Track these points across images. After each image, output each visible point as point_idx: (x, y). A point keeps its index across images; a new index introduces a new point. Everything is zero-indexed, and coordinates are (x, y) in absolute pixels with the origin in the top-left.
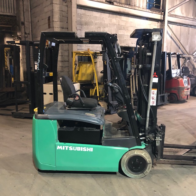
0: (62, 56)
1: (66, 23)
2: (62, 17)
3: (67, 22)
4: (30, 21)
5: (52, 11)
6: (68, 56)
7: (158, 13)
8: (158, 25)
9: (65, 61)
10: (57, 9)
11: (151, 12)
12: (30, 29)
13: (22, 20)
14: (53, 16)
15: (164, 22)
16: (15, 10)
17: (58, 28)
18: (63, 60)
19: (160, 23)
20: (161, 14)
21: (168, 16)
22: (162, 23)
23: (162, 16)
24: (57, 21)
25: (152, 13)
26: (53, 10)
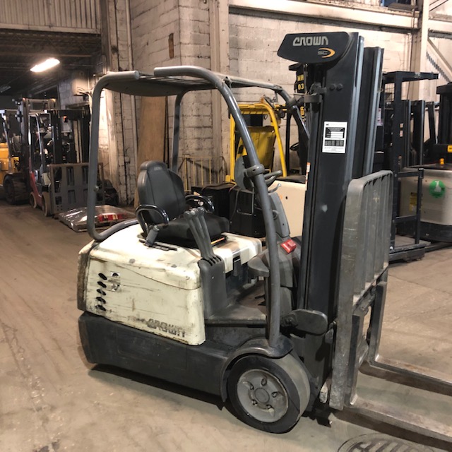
0: (199, 116)
1: (206, 45)
2: (198, 33)
3: (209, 45)
4: (129, 43)
5: (178, 22)
6: (211, 116)
7: (405, 14)
8: (407, 42)
9: (205, 127)
10: (188, 18)
11: (389, 12)
12: (128, 61)
13: (114, 43)
14: (180, 32)
15: (419, 33)
16: (99, 22)
17: (189, 56)
18: (201, 126)
19: (410, 37)
20: (414, 16)
21: (430, 19)
22: (415, 36)
23: (416, 19)
24: (188, 42)
25: (393, 14)
26: (181, 21)
